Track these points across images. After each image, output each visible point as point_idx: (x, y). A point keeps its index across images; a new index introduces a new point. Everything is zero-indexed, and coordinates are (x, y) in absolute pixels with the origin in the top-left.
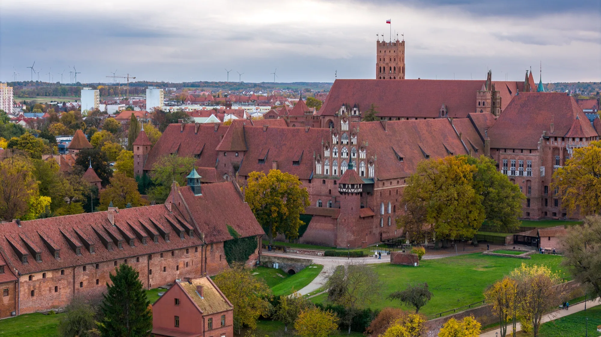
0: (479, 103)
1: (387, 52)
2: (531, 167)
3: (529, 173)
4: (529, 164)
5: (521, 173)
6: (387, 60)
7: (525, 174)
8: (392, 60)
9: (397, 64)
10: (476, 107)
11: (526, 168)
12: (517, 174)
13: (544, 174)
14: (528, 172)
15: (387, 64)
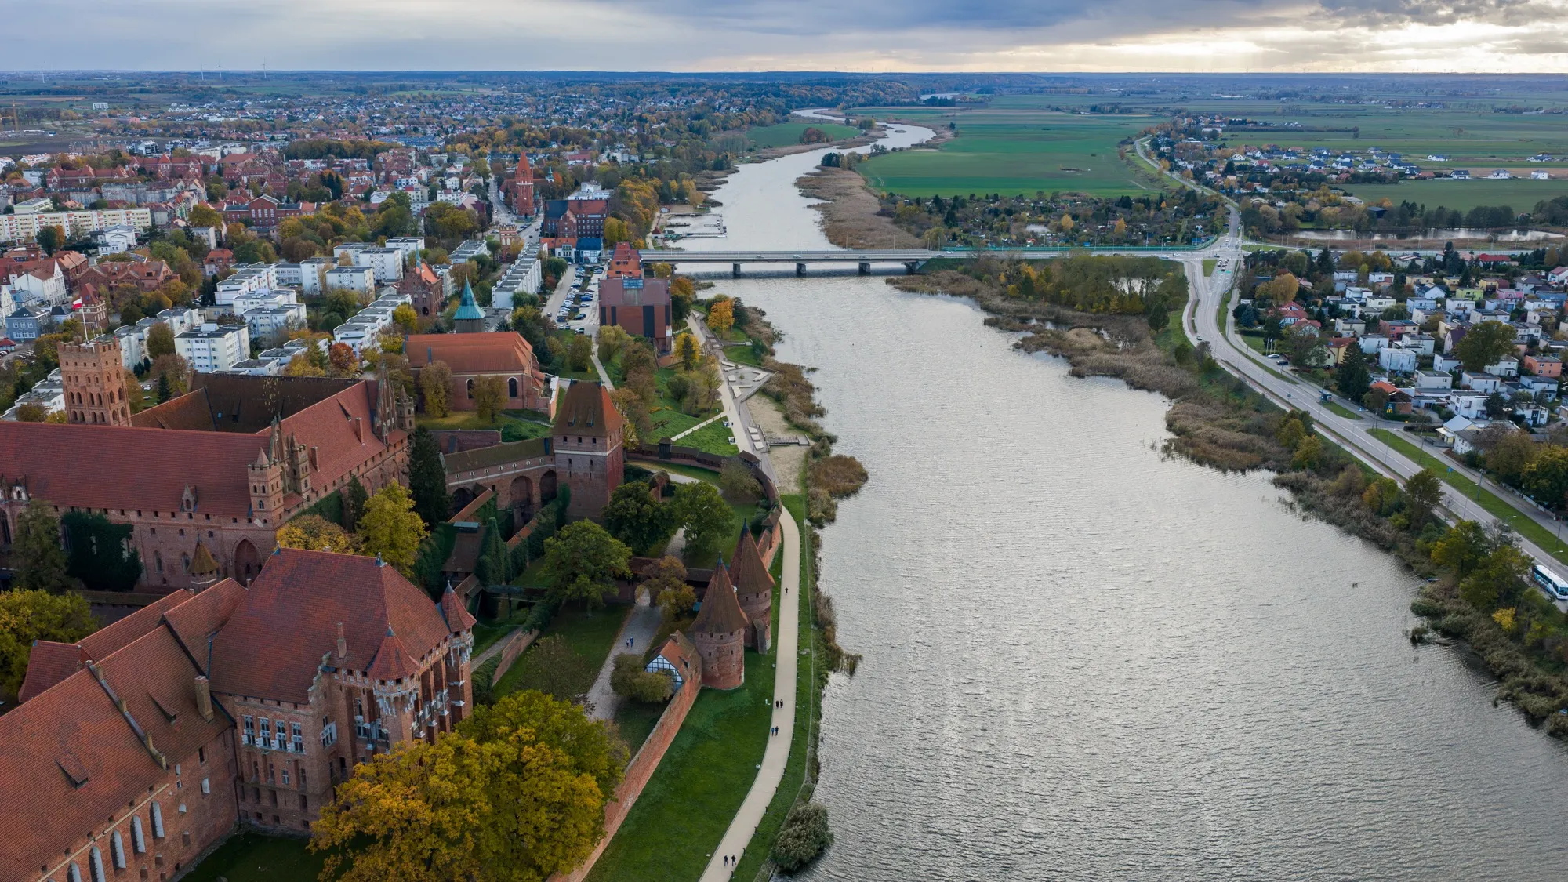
0: (255, 488)
1: (81, 366)
2: (300, 734)
3: (299, 746)
4: (297, 728)
5: (283, 744)
6: (83, 381)
7: (291, 747)
8: (92, 380)
9: (103, 388)
10: (249, 497)
11: (290, 735)
12: (275, 745)
13: (335, 736)
14: (296, 744)
15: (84, 388)
